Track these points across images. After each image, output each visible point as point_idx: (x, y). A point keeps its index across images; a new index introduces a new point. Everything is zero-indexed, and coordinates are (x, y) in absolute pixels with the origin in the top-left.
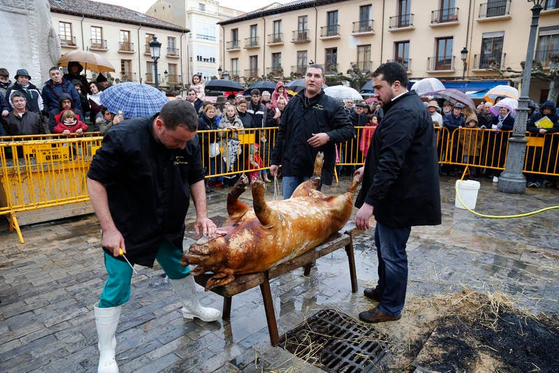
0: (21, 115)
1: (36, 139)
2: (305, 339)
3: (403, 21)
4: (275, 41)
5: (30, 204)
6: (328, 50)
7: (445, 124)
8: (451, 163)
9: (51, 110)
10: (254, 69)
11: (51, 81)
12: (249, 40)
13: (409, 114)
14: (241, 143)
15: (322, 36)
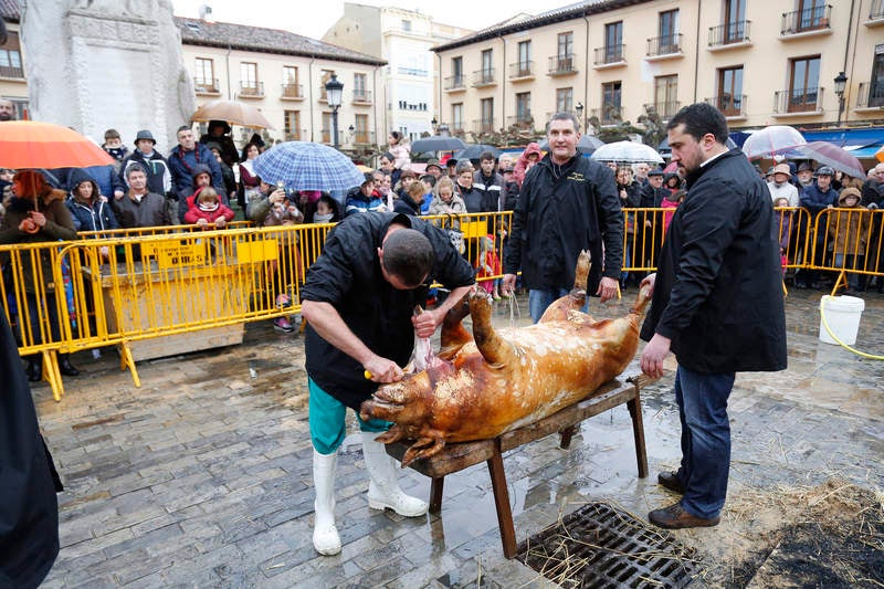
0: (139, 198)
1: (158, 232)
2: (559, 550)
3: (732, 33)
4: (521, 73)
5: (150, 330)
6: (606, 86)
7: (802, 202)
8: (813, 267)
9: (180, 190)
10: (488, 120)
11: (180, 146)
12: (480, 74)
13: (728, 189)
14: (464, 235)
15: (596, 63)
